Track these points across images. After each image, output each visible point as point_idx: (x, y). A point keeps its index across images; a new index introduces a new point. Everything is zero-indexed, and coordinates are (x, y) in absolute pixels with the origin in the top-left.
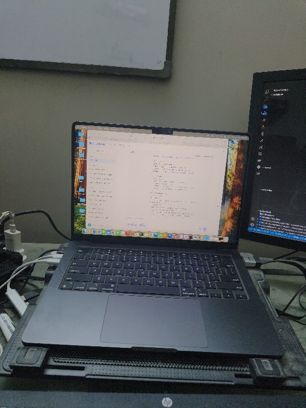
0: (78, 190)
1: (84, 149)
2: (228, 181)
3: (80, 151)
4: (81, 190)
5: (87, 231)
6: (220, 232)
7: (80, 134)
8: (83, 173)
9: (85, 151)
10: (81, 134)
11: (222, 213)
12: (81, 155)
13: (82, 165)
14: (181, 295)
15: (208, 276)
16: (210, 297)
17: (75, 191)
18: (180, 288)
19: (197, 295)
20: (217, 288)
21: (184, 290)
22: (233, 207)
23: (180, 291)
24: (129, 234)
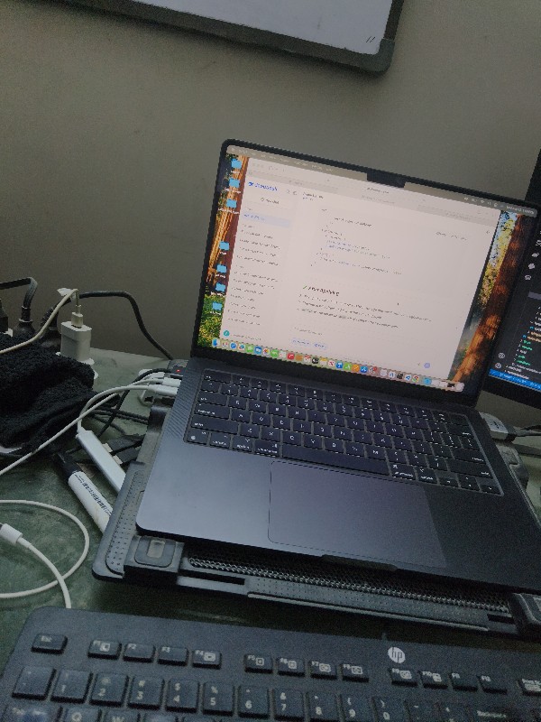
0: (215, 267)
1: (239, 192)
2: (484, 286)
3: (231, 196)
4: (221, 269)
5: (221, 343)
6: (452, 375)
7: (234, 164)
8: (230, 238)
9: (239, 197)
10: (236, 164)
11: (463, 341)
12: (231, 203)
13: (228, 223)
14: (391, 475)
15: (431, 447)
16: (439, 483)
17: (210, 269)
18: (388, 462)
19: (417, 479)
20: (448, 470)
21: (395, 466)
22: (482, 333)
23: (389, 467)
24: (293, 358)
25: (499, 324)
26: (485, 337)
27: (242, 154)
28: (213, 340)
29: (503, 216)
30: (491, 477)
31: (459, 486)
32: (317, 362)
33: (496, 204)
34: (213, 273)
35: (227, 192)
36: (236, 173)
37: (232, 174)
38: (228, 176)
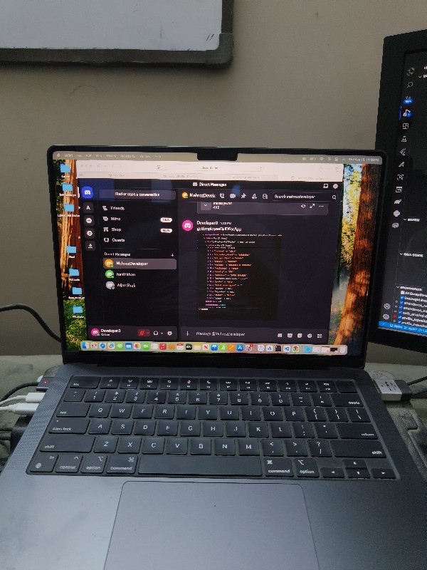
0: (67, 272)
1: (73, 195)
5: (90, 345)
6: (332, 338)
8: (75, 241)
10: (64, 169)
13: (71, 226)
14: (264, 476)
15: (314, 428)
16: (321, 476)
17: (63, 274)
18: (262, 457)
19: (295, 474)
20: (333, 455)
21: (270, 462)
22: (353, 291)
23: (263, 464)
24: (165, 348)
25: (370, 279)
26: (358, 295)
27: (68, 158)
28: (82, 343)
29: (347, 170)
30: (384, 456)
31: (346, 475)
32: (191, 349)
33: (336, 158)
34: (67, 278)
35: (63, 197)
36: (67, 177)
37: (63, 178)
38: (60, 182)
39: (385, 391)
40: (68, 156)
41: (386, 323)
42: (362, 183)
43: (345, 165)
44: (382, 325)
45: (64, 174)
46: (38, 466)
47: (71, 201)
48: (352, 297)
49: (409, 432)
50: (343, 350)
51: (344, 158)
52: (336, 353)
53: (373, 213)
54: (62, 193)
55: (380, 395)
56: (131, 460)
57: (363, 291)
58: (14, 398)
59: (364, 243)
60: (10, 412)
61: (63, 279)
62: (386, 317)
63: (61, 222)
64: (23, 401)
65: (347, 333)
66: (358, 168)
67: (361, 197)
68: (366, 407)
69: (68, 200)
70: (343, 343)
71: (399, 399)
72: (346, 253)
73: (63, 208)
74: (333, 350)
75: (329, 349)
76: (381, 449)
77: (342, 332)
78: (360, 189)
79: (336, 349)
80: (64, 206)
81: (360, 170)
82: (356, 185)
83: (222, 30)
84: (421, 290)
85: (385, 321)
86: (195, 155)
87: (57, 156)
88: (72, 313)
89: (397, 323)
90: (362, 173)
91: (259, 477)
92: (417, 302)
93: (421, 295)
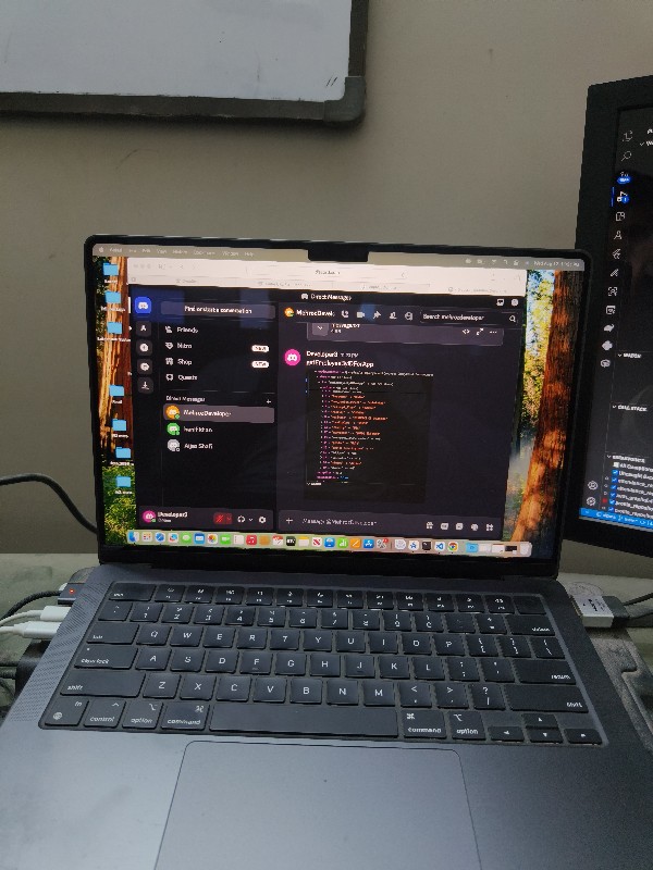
0: (109, 424)
1: (121, 310)
2: (527, 388)
5: (140, 536)
6: (509, 531)
8: (123, 378)
9: (124, 318)
10: (109, 270)
13: (117, 356)
14: (401, 736)
15: (479, 666)
16: (488, 740)
17: (102, 428)
18: (398, 709)
19: (449, 734)
20: (508, 708)
21: (410, 716)
22: (541, 460)
23: (400, 720)
24: (255, 543)
25: (566, 443)
26: (548, 466)
27: (116, 254)
28: (128, 533)
29: (531, 278)
30: (585, 711)
31: (527, 738)
32: (293, 544)
33: (516, 261)
34: (109, 434)
35: (105, 313)
36: (113, 282)
37: (107, 284)
38: (102, 289)
39: (587, 612)
40: (115, 250)
41: (591, 512)
42: (555, 299)
43: (529, 272)
44: (585, 513)
45: (108, 277)
46: (58, 716)
47: (118, 317)
48: (538, 470)
49: (624, 675)
50: (525, 550)
51: (527, 261)
52: (514, 554)
53: (571, 343)
54: (105, 305)
55: (579, 618)
56: (199, 709)
57: (556, 461)
58: (24, 614)
59: (558, 388)
60: (18, 634)
61: (103, 434)
62: (591, 501)
63: (102, 348)
64: (37, 618)
65: (531, 524)
66: (548, 276)
67: (553, 318)
68: (558, 635)
69: (114, 316)
70: (525, 539)
71: (609, 625)
72: (531, 402)
73: (105, 327)
74: (509, 549)
75: (503, 548)
76: (580, 699)
77: (524, 523)
78: (551, 308)
79: (515, 548)
80: (108, 325)
81: (552, 280)
82: (545, 301)
83: (349, 72)
84: (643, 461)
85: (589, 507)
86: (305, 253)
87: (100, 250)
88: (114, 486)
89: (606, 511)
90: (555, 284)
91: (394, 737)
92: (639, 480)
93: (643, 469)
